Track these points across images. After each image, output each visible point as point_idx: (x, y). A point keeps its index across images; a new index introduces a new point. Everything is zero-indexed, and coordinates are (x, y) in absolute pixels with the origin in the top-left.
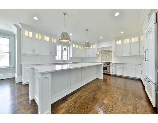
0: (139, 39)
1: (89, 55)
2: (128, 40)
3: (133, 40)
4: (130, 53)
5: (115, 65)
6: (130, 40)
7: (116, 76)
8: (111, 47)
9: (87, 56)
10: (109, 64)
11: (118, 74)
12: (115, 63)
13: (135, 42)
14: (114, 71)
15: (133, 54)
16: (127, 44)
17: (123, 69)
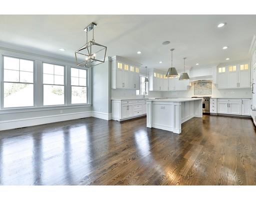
0: (250, 66)
1: (174, 87)
2: (235, 67)
3: (242, 67)
4: (238, 84)
5: (217, 101)
6: (238, 68)
7: (218, 115)
8: (211, 77)
9: (171, 89)
10: (208, 99)
11: (221, 112)
12: (217, 99)
13: (245, 71)
14: (215, 109)
15: (242, 86)
16: (233, 72)
17: (229, 105)
